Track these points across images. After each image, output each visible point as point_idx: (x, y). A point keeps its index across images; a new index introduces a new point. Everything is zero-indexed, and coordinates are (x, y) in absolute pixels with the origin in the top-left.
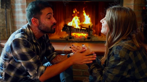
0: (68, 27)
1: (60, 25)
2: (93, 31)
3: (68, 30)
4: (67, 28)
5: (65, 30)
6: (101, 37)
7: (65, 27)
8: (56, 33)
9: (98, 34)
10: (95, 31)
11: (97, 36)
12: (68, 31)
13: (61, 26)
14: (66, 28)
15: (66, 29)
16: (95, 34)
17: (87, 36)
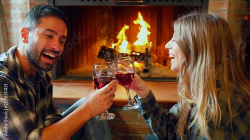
0: (108, 51)
1: (94, 47)
2: (154, 57)
3: (109, 56)
4: (107, 53)
5: (103, 56)
6: (167, 68)
7: (103, 52)
8: (87, 62)
9: (162, 62)
10: (156, 57)
11: (160, 67)
12: (108, 58)
13: (96, 49)
14: (105, 53)
15: (105, 56)
16: (156, 62)
17: (141, 68)
